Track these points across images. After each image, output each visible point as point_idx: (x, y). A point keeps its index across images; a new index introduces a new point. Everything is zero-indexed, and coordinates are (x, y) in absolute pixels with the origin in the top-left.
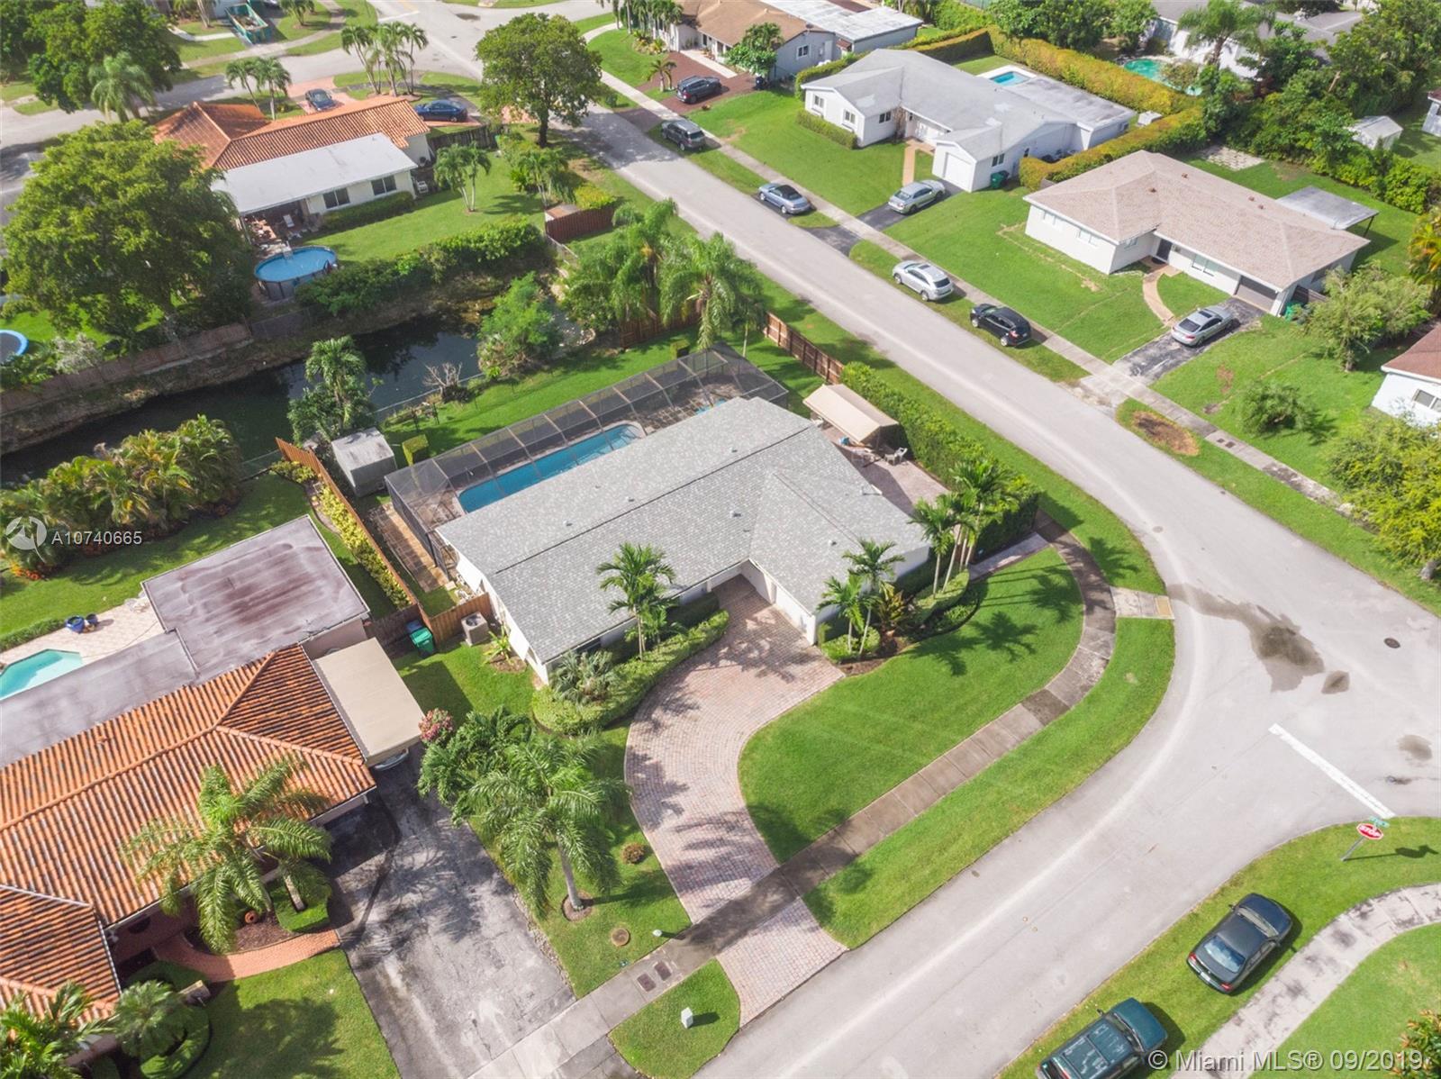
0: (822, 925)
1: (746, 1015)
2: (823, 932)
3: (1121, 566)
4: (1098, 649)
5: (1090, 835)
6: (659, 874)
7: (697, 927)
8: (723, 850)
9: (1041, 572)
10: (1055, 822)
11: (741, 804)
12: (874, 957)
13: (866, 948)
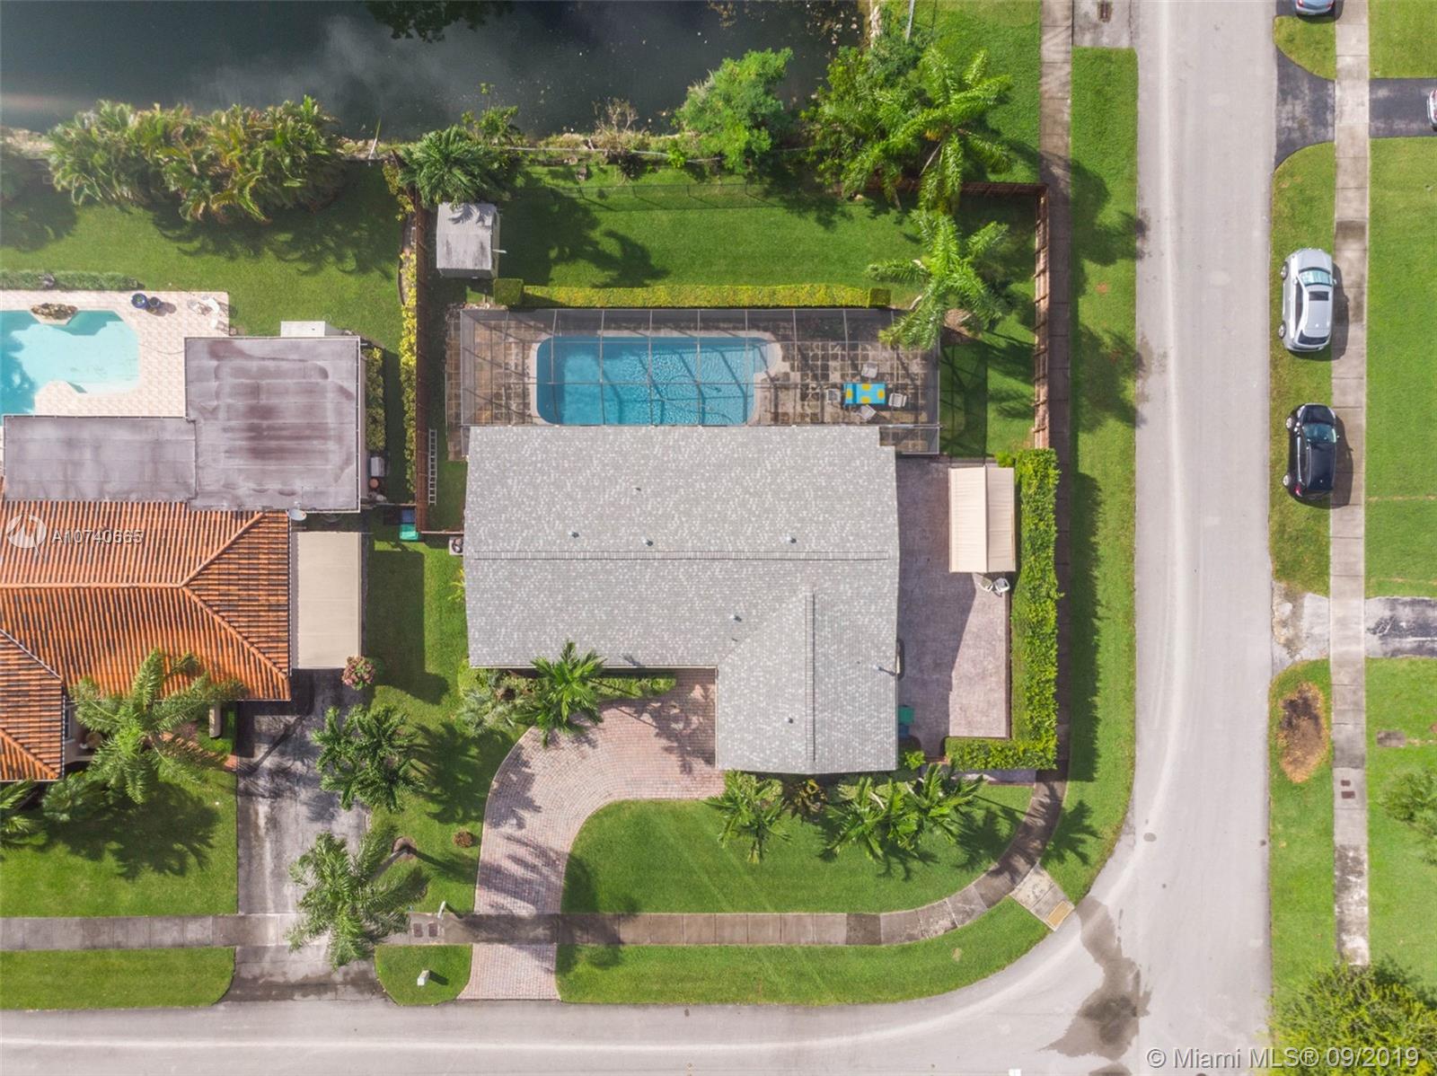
0: (557, 972)
1: (465, 994)
2: (553, 978)
4: (958, 912)
5: (791, 1045)
6: (474, 863)
7: (475, 916)
8: (529, 875)
9: (994, 807)
10: (779, 1018)
11: (567, 849)
12: (572, 1017)
13: (572, 1007)
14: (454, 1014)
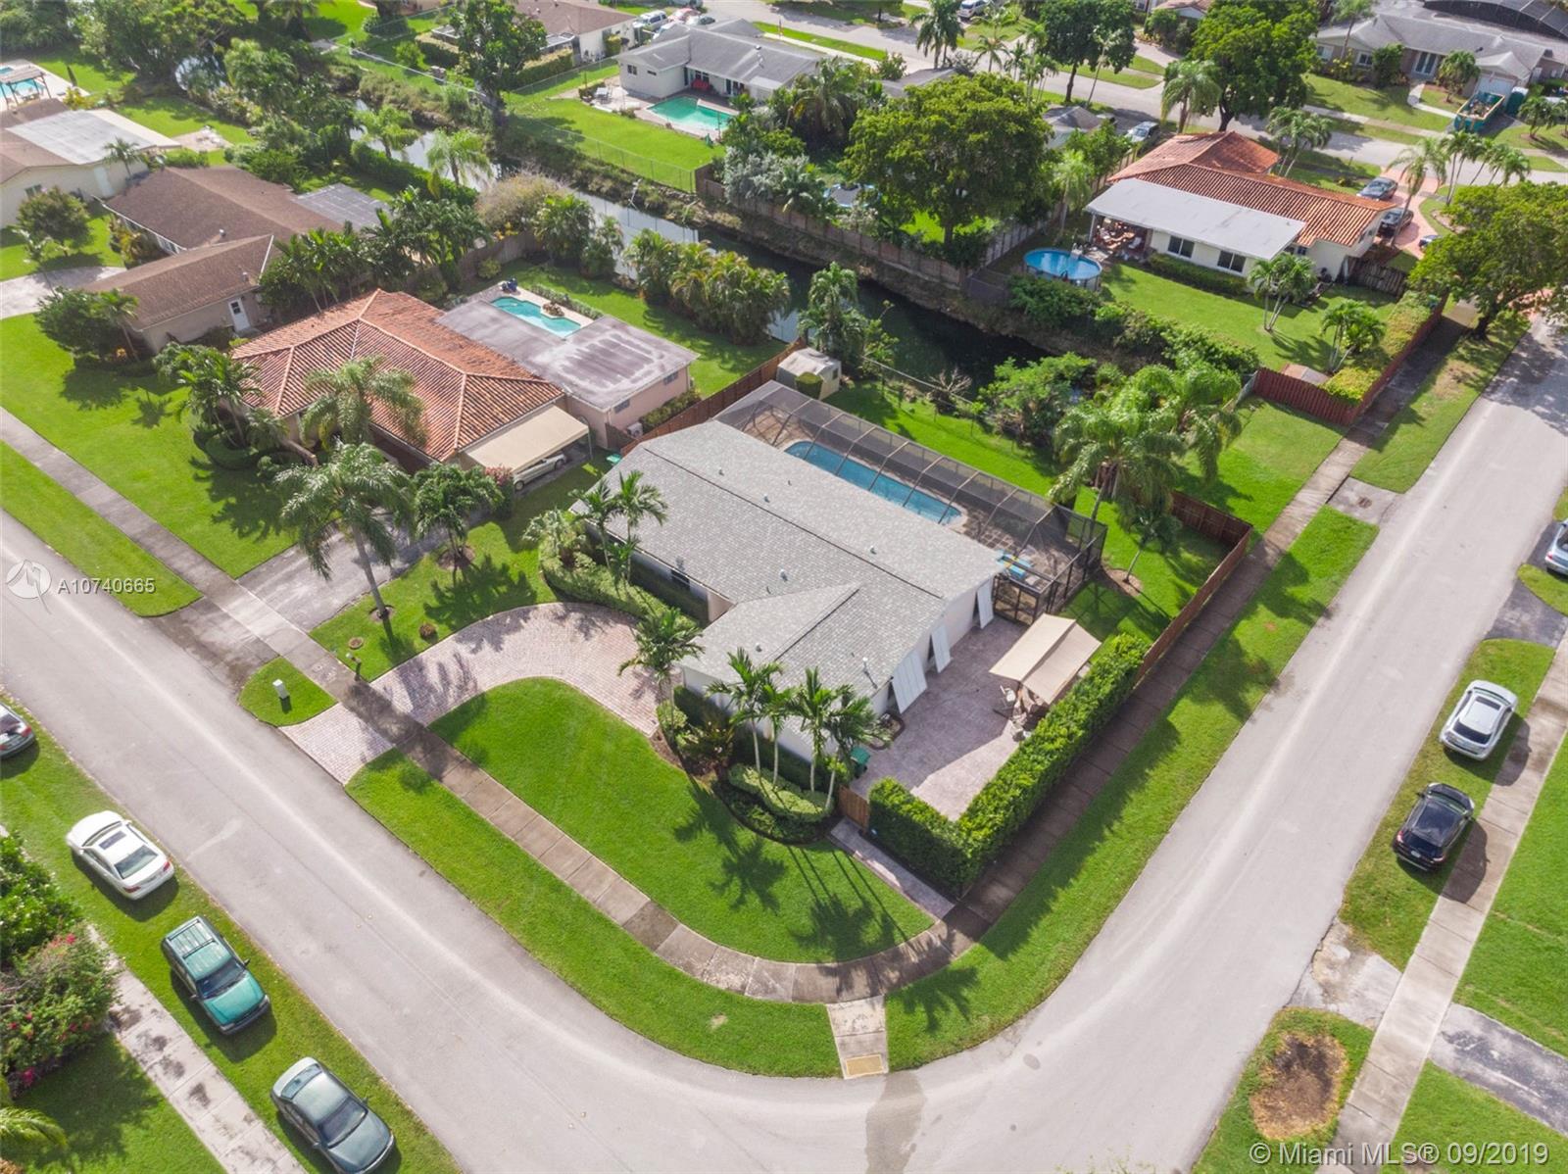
0: (367, 765)
1: (290, 731)
2: (360, 766)
3: (929, 1010)
4: (758, 979)
5: (474, 975)
6: (412, 653)
7: (367, 687)
9: (877, 909)
10: (490, 941)
11: (485, 689)
12: (336, 805)
13: (346, 798)
14: (263, 738)
